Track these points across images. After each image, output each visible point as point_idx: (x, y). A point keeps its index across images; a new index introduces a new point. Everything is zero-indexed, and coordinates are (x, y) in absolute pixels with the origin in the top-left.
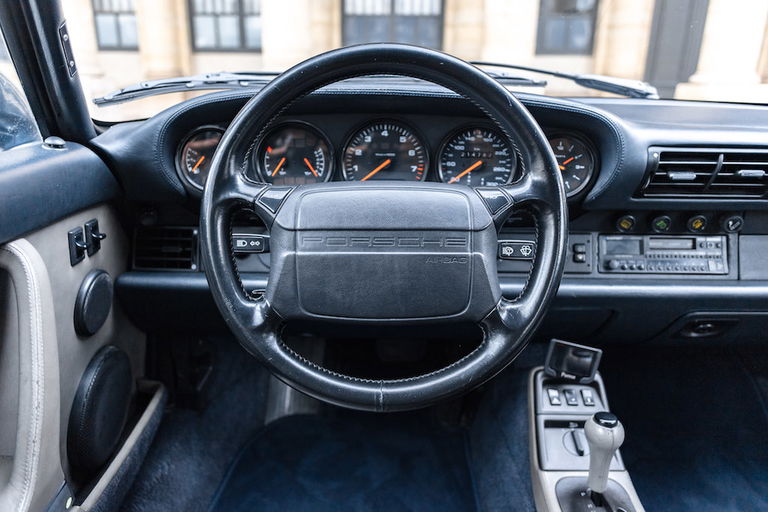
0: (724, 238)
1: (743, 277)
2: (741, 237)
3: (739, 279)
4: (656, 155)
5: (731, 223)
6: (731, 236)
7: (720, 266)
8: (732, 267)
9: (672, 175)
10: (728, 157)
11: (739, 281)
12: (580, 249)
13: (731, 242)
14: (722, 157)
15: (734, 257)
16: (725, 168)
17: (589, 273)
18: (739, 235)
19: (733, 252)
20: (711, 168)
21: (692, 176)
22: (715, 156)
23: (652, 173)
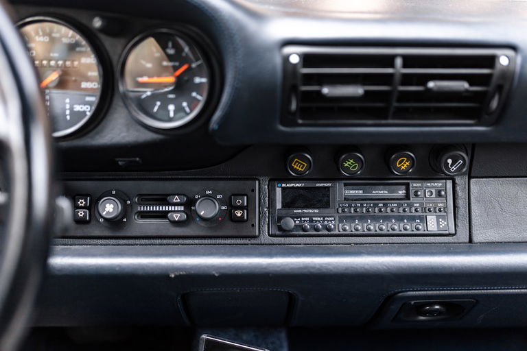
0: (449, 184)
1: (475, 239)
2: (473, 181)
3: (471, 241)
4: (295, 59)
5: (450, 161)
6: (458, 180)
7: (443, 223)
8: (459, 224)
9: (326, 90)
10: (409, 61)
11: (471, 246)
12: (238, 202)
13: (458, 188)
14: (399, 62)
15: (463, 211)
16: (407, 80)
17: (255, 237)
18: (470, 178)
19: (462, 203)
20: (387, 79)
21: (358, 91)
22: (388, 61)
23: (294, 88)
